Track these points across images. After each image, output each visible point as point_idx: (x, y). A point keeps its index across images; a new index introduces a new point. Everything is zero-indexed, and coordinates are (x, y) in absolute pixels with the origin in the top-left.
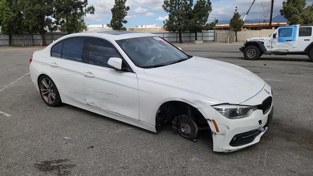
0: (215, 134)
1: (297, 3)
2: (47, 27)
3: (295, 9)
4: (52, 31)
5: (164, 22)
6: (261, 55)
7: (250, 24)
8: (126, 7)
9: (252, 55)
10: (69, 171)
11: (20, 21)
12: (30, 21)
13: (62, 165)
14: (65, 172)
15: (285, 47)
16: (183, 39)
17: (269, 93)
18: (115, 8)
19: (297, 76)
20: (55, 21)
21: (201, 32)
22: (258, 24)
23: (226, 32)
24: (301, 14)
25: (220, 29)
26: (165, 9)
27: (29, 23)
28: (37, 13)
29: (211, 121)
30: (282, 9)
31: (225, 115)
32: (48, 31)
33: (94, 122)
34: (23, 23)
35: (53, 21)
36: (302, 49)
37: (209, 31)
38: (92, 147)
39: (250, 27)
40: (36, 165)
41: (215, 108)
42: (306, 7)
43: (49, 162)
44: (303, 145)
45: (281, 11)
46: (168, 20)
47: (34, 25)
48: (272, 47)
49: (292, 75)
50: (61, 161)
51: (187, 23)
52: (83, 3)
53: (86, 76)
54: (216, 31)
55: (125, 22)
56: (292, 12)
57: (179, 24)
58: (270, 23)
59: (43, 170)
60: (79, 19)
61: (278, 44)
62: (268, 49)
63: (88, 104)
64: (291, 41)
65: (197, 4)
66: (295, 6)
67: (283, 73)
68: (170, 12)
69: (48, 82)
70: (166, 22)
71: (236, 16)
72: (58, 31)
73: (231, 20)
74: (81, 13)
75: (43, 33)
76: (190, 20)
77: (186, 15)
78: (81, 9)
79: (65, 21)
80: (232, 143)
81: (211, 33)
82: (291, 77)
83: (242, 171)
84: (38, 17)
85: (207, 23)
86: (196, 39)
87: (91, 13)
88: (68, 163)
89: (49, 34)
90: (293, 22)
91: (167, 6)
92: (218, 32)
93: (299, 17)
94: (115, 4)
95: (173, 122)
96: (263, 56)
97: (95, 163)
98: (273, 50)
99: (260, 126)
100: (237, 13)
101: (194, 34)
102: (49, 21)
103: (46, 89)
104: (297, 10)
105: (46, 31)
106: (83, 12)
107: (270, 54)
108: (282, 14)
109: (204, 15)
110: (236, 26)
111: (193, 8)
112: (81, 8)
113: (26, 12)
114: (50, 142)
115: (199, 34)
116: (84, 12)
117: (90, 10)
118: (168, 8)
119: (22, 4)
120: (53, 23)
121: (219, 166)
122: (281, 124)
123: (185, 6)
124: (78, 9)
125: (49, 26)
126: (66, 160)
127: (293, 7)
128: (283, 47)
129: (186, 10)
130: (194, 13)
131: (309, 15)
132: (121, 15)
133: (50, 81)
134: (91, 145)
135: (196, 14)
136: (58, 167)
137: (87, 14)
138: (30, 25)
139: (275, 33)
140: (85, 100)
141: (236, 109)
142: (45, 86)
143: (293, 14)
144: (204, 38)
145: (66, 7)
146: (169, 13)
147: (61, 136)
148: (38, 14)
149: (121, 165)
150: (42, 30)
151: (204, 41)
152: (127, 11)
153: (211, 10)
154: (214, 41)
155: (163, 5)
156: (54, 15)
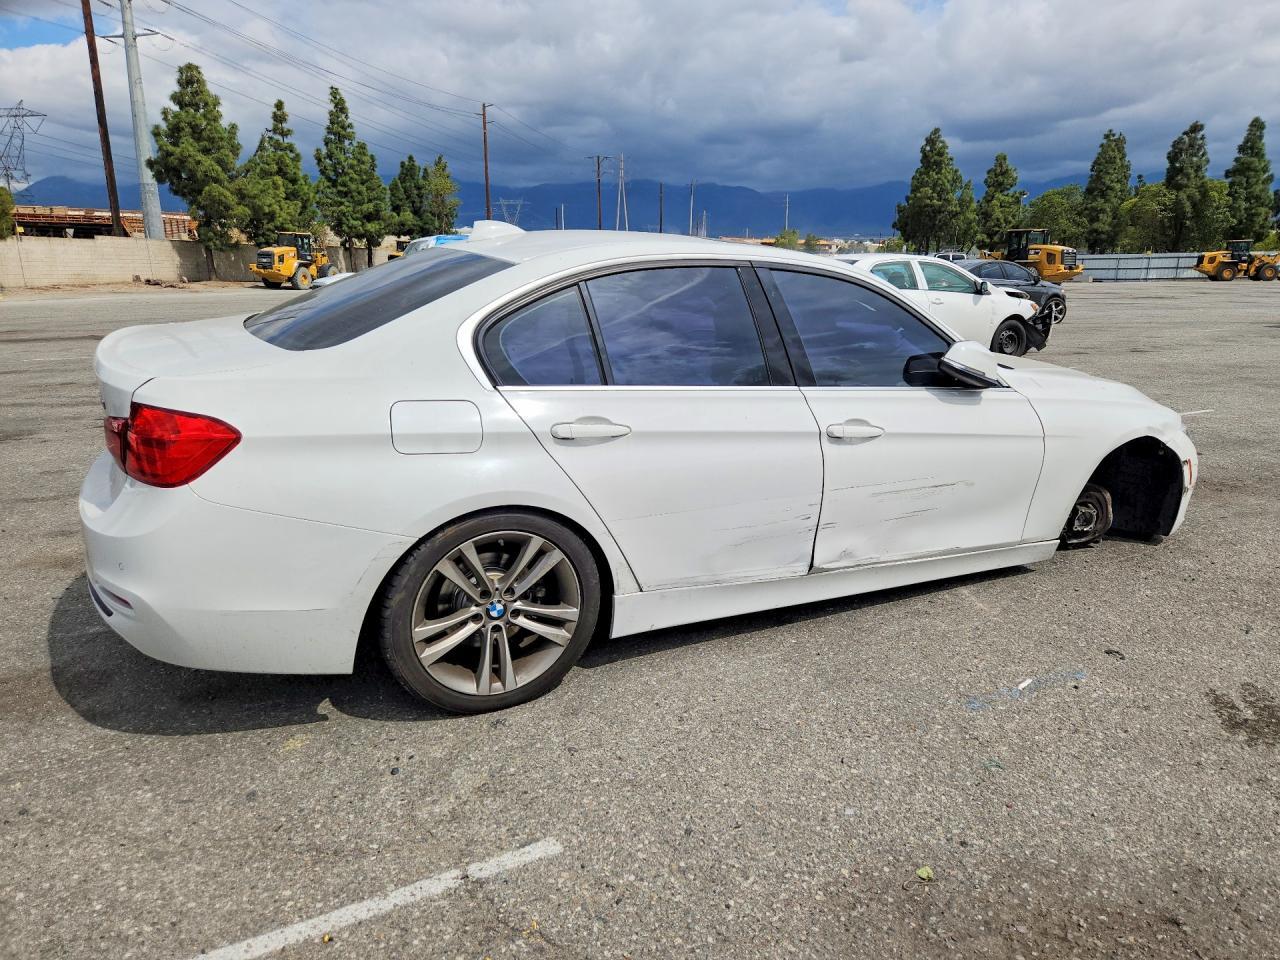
1: (211, 140)
3: (208, 162)
24: (235, 185)
30: (156, 156)
42: (242, 160)
45: (150, 164)
56: (200, 174)
58: (116, 209)
66: (207, 151)
90: (214, 216)
93: (229, 197)
104: (218, 168)
108: (160, 179)
131: (262, 192)
147: (991, 694)
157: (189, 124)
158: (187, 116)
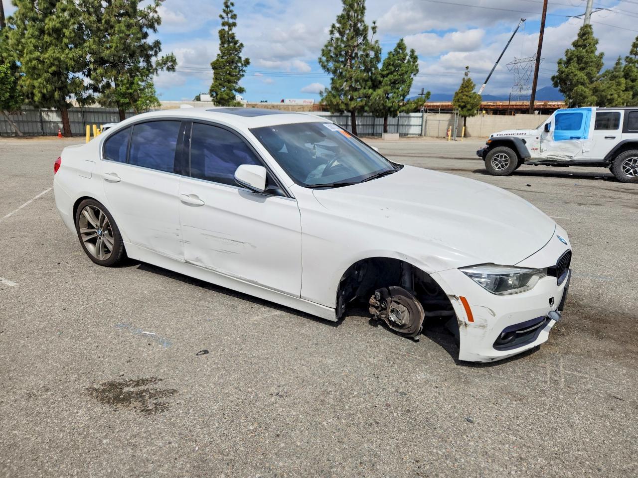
0: (466, 325)
1: (586, 63)
2: (72, 95)
3: (581, 75)
4: (83, 104)
5: (321, 93)
6: (518, 166)
7: (492, 104)
8: (243, 59)
9: (503, 166)
10: (164, 404)
11: (15, 83)
12: (36, 83)
13: (147, 391)
14: (156, 404)
15: (566, 150)
16: (359, 130)
17: (566, 244)
18: (221, 60)
19: (593, 208)
20: (91, 85)
21: (395, 116)
22: (507, 103)
23: (447, 117)
24: (593, 85)
25: (434, 110)
26: (324, 67)
27: (34, 87)
28: (52, 65)
29: (457, 299)
30: (557, 74)
31: (487, 287)
32: (76, 104)
33: (200, 299)
34: (22, 87)
35: (85, 84)
36: (601, 156)
37: (412, 114)
38: (206, 352)
39: (491, 109)
40: (91, 391)
41: (466, 273)
42: (602, 71)
43: (120, 384)
44: (629, 347)
45: (553, 78)
46: (330, 89)
47: (45, 91)
48: (541, 151)
49: (582, 207)
50: (144, 382)
51: (368, 97)
52: (151, 48)
53: (185, 203)
54: (425, 115)
55: (241, 91)
56: (574, 81)
57: (352, 99)
58: (532, 101)
59: (109, 402)
60: (143, 81)
61: (554, 144)
62: (534, 155)
63: (187, 262)
64: (579, 138)
65: (389, 58)
66: (582, 69)
67: (566, 202)
68: (334, 72)
69: (96, 214)
70: (325, 94)
71: (467, 85)
72: (96, 105)
73: (457, 94)
74: (149, 70)
75: (63, 108)
76: (375, 91)
77: (366, 81)
78: (148, 60)
79: (113, 85)
80: (499, 344)
81: (415, 119)
82: (583, 211)
83: (521, 400)
84: (54, 74)
85: (408, 97)
86: (385, 131)
87: (168, 69)
88: (160, 386)
89: (77, 111)
90: (577, 102)
91: (327, 61)
92: (430, 117)
93: (588, 92)
94: (219, 52)
95: (372, 300)
96: (523, 168)
97: (217, 385)
98: (544, 155)
99: (550, 309)
100: (469, 80)
101: (381, 121)
102: (78, 84)
103: (93, 228)
104: (586, 77)
105: (70, 105)
106: (151, 66)
107: (536, 165)
108: (556, 85)
109: (403, 82)
110: (465, 106)
111: (380, 66)
112: (148, 58)
113: (27, 63)
114: (115, 341)
115: (391, 120)
116: (154, 66)
117: (165, 63)
118: (331, 65)
119: (18, 45)
120: (87, 88)
121: (473, 390)
122: (578, 304)
123: (364, 63)
124: (141, 60)
125: (76, 94)
126: (154, 380)
127: (577, 72)
128: (562, 150)
129: (367, 70)
130: (383, 76)
131: (609, 88)
132: (233, 76)
133: (101, 213)
134: (203, 348)
135: (386, 79)
136: (140, 395)
137: (159, 71)
138: (36, 91)
139: (547, 122)
140: (182, 253)
141: (508, 275)
142: (89, 223)
143: (576, 85)
144: (400, 128)
145: (114, 55)
146: (332, 76)
147: (135, 327)
148: (54, 68)
149: (274, 390)
150: (62, 102)
151: (403, 135)
152: (245, 69)
153: (417, 71)
154: (421, 135)
155: (320, 59)
156: (89, 70)
157: (577, 56)
158: (577, 52)
